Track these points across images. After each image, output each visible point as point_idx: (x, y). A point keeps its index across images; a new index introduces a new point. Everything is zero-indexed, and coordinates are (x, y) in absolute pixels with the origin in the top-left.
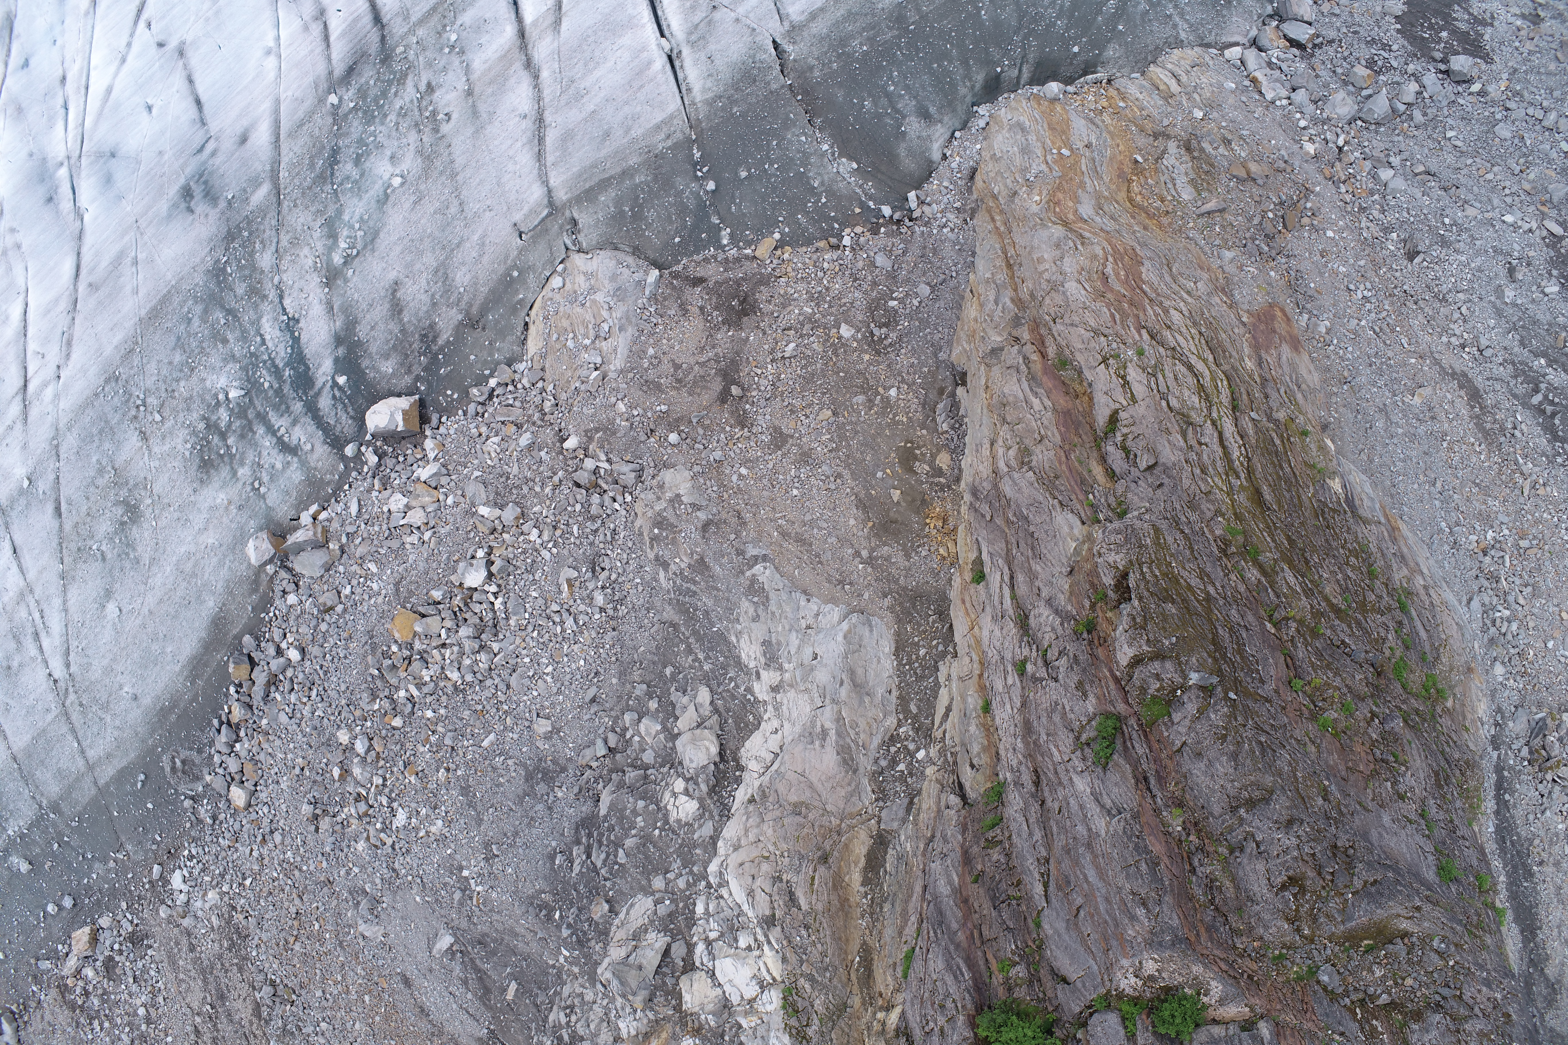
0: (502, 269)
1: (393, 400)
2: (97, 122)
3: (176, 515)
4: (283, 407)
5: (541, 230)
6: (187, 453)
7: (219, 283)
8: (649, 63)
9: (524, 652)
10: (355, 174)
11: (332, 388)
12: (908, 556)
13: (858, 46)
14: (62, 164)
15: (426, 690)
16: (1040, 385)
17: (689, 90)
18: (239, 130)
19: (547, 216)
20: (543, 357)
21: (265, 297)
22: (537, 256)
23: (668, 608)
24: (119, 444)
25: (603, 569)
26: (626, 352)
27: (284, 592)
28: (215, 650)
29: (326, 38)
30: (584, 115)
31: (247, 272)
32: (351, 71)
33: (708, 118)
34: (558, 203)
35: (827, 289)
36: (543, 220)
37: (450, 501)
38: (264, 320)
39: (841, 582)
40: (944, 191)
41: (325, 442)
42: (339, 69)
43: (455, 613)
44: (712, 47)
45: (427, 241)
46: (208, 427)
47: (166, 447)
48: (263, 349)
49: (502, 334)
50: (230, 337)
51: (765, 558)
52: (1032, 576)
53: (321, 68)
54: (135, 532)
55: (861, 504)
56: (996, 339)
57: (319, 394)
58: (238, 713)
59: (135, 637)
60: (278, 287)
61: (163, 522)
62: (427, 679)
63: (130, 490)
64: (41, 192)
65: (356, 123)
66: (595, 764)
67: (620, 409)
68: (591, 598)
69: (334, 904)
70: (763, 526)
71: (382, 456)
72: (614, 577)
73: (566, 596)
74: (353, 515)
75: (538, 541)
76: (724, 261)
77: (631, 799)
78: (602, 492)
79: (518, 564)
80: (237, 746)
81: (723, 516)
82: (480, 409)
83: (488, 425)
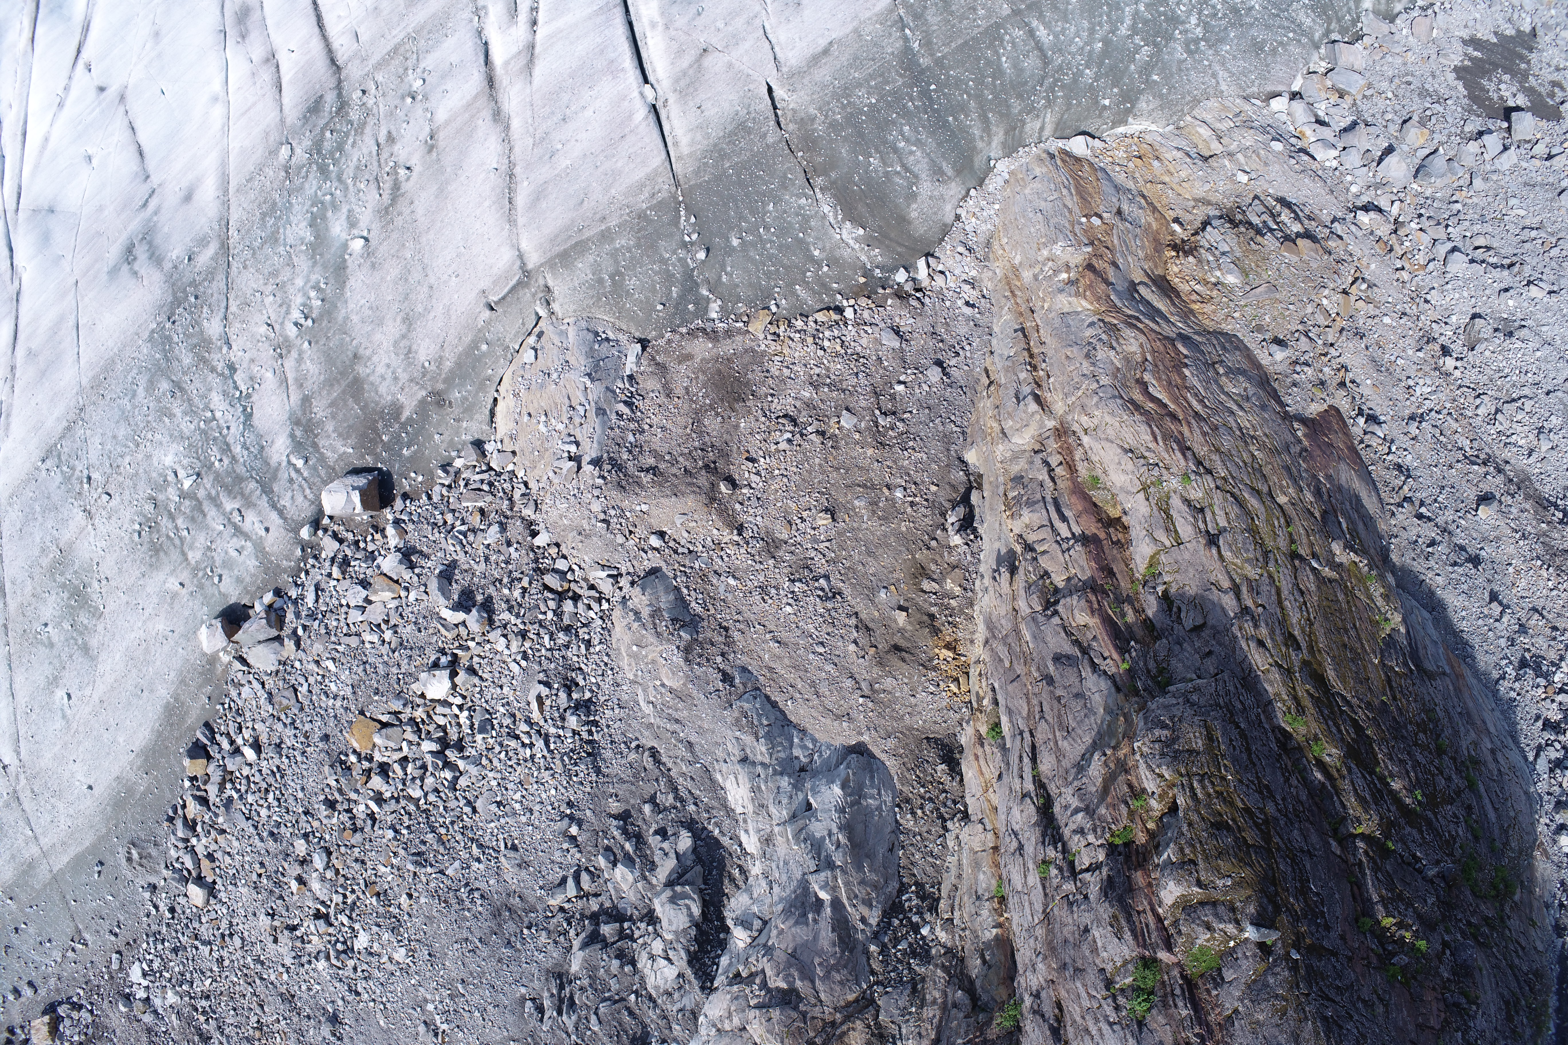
0: (468, 341)
2: (34, 172)
4: (236, 488)
5: (512, 299)
6: (135, 535)
7: (164, 353)
8: (632, 113)
9: (491, 774)
11: (288, 469)
12: (914, 691)
13: (865, 96)
15: (387, 807)
17: (676, 143)
18: (183, 186)
19: (519, 283)
20: (514, 439)
21: (214, 368)
22: (507, 327)
23: (647, 733)
24: (62, 523)
25: (577, 685)
26: (603, 439)
27: (239, 684)
29: (278, 83)
30: (558, 171)
31: (195, 341)
33: (697, 175)
34: (530, 269)
35: (828, 370)
36: (514, 287)
37: (412, 597)
38: (213, 394)
39: (839, 717)
41: (280, 526)
42: (292, 118)
43: (417, 724)
44: (702, 96)
46: (156, 507)
48: (213, 425)
49: (469, 412)
50: (177, 411)
52: (1059, 753)
53: (272, 117)
55: (862, 627)
58: (193, 808)
62: (388, 794)
65: (309, 179)
66: (566, 906)
67: (596, 507)
68: (563, 719)
69: (295, 1019)
70: (752, 647)
71: (341, 541)
72: (588, 695)
73: (536, 716)
74: (310, 605)
75: (506, 652)
76: (713, 335)
77: (605, 957)
78: (576, 598)
79: (485, 676)
80: (194, 841)
81: (709, 634)
82: (445, 493)
83: (454, 511)
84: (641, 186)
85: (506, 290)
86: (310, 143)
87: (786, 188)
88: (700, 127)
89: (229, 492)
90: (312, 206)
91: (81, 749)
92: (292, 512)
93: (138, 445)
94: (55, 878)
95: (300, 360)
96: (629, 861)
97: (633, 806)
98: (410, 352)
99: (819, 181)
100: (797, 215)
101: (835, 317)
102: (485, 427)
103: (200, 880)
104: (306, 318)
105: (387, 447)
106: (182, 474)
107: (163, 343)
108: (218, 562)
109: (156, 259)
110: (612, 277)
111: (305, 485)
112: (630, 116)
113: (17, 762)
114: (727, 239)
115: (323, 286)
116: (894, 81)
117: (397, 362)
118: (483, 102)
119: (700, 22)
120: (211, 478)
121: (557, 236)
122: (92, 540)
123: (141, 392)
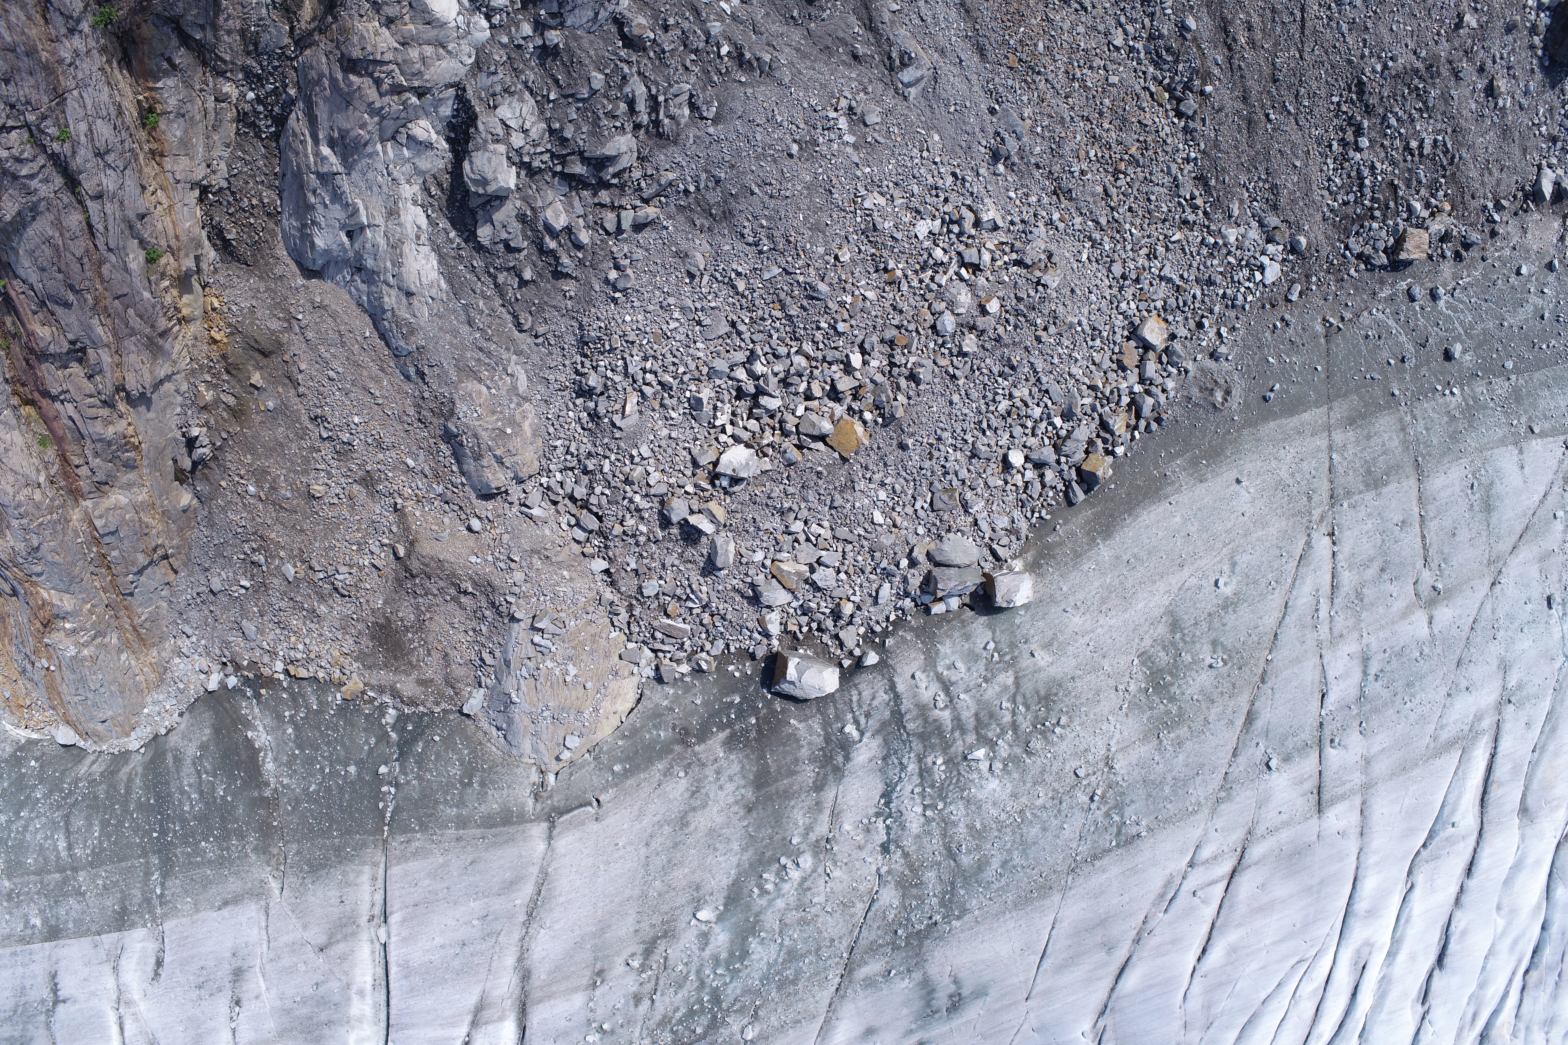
0: (631, 780)
4: (930, 730)
5: (575, 802)
7: (953, 892)
11: (866, 728)
12: (252, 310)
15: (840, 355)
16: (67, 429)
17: (374, 879)
19: (562, 814)
20: (614, 671)
21: (905, 857)
24: (1144, 765)
27: (1009, 532)
28: (1123, 501)
31: (915, 891)
33: (365, 843)
34: (545, 824)
35: (304, 624)
36: (567, 812)
37: (759, 556)
38: (916, 832)
39: (324, 308)
40: (185, 679)
41: (898, 675)
43: (781, 429)
44: (336, 911)
46: (1027, 743)
49: (657, 713)
50: (962, 830)
55: (295, 383)
58: (1120, 422)
62: (835, 367)
65: (733, 998)
66: (638, 203)
67: (519, 576)
68: (605, 385)
69: (1056, 168)
70: (398, 396)
71: (837, 637)
72: (579, 401)
73: (633, 399)
74: (887, 585)
75: (651, 469)
76: (395, 694)
77: (581, 143)
78: (572, 498)
79: (685, 453)
80: (1137, 388)
81: (435, 421)
82: (708, 646)
83: (702, 624)
84: (415, 854)
85: (576, 812)
86: (722, 1030)
87: (296, 799)
88: (348, 884)
89: (939, 729)
90: (739, 971)
91: (1229, 525)
92: (881, 684)
93: (1021, 811)
94: (1329, 399)
95: (809, 829)
96: (549, 229)
97: (548, 281)
98: (694, 793)
99: (268, 793)
100: (295, 771)
101: (291, 669)
102: (647, 692)
103: (1147, 347)
104: (785, 867)
105: (755, 711)
106: (984, 766)
107: (951, 901)
108: (981, 665)
109: (927, 988)
110: (471, 784)
111: (855, 705)
112: (404, 921)
113: (1314, 535)
114: (359, 774)
115: (756, 890)
116: (183, 853)
117: (710, 788)
118: (536, 994)
119: (319, 977)
120: (953, 749)
121: (507, 842)
122: (1117, 735)
123: (995, 864)
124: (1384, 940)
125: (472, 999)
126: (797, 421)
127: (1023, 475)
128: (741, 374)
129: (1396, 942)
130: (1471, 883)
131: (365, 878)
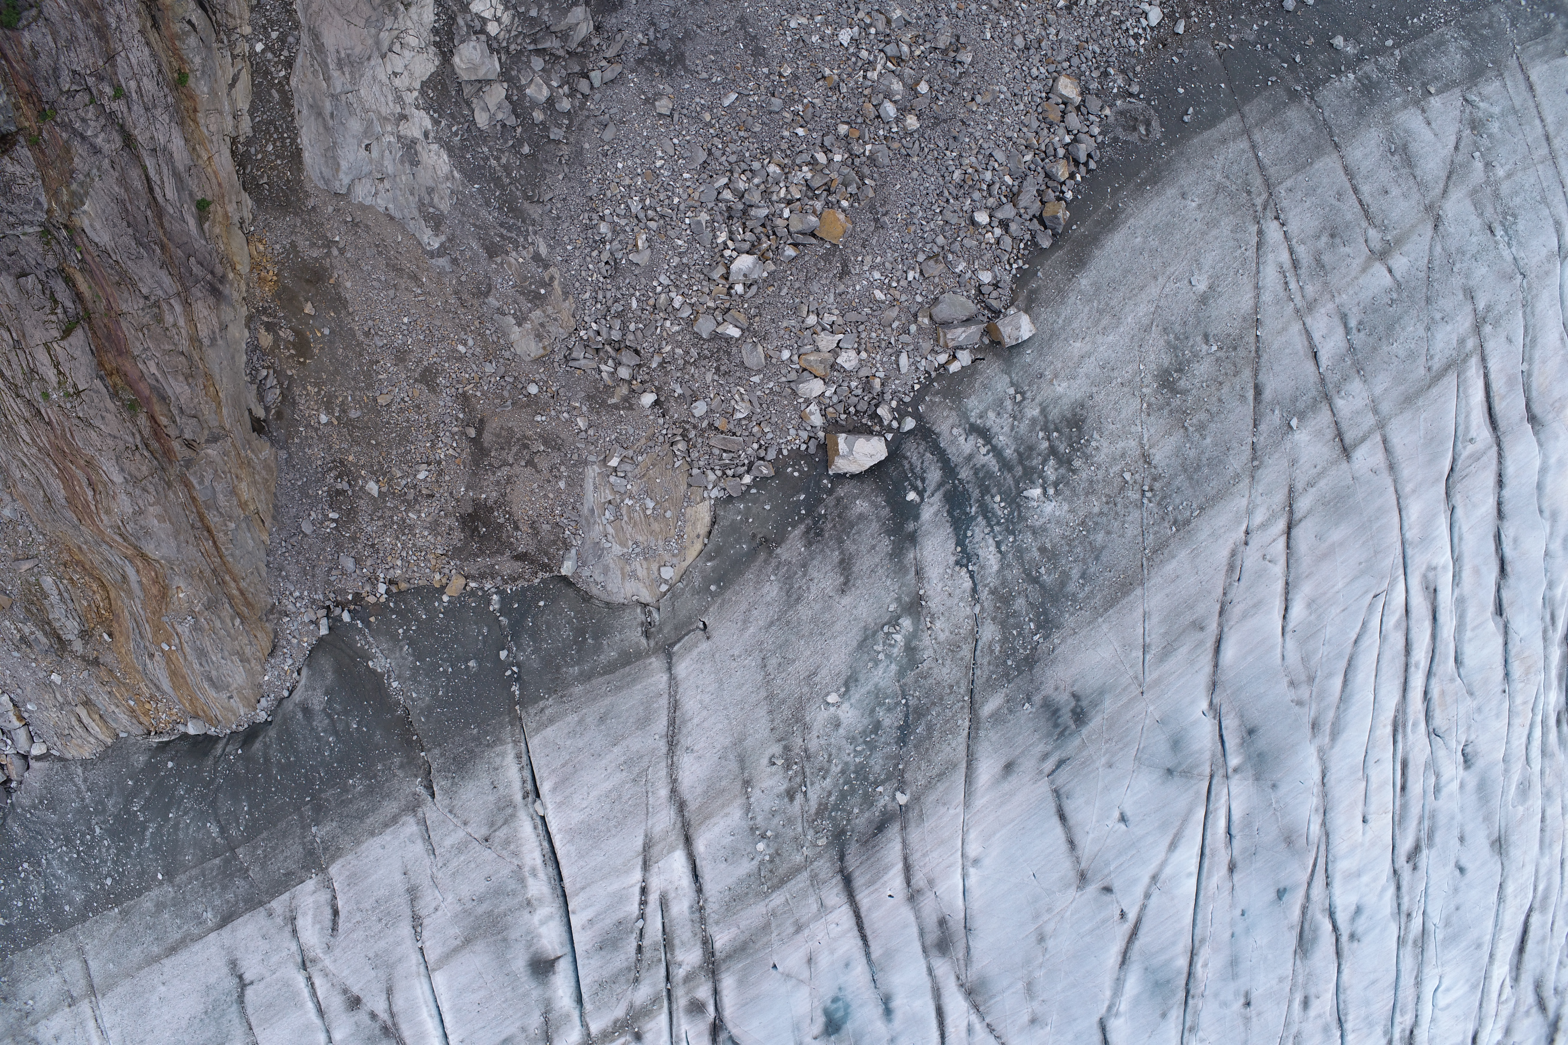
0: (728, 595)
1: (855, 469)
2: (1190, 812)
3: (1116, 373)
4: (981, 475)
5: (682, 630)
6: (1096, 435)
7: (1045, 613)
8: (554, 790)
9: (688, 184)
10: (881, 713)
11: (924, 490)
12: (293, 245)
13: (356, 783)
14: (1235, 770)
15: (806, 157)
16: (152, 388)
17: (518, 757)
18: (1014, 779)
19: (675, 643)
20: (687, 498)
21: (992, 592)
22: (689, 603)
23: (536, 216)
24: (1178, 452)
25: (607, 263)
26: (586, 486)
27: (996, 286)
28: (1086, 237)
29: (908, 869)
30: (624, 743)
31: (1012, 621)
32: (881, 827)
33: (502, 726)
34: (662, 656)
35: (397, 538)
36: (679, 640)
37: (786, 354)
38: (995, 568)
39: (357, 225)
40: (296, 634)
41: (938, 435)
42: (894, 830)
43: (774, 233)
44: (492, 798)
45: (806, 631)
46: (1069, 462)
47: (1121, 445)
48: (999, 538)
49: (734, 528)
50: (1036, 554)
51: (432, 255)
52: (123, 181)
53: (914, 835)
54: (1166, 360)
55: (344, 303)
56: (212, 451)
57: (940, 485)
58: (1062, 171)
59: (1177, 255)
60: (978, 601)
61: (1130, 368)
62: (805, 169)
63: (1168, 404)
64: (1262, 742)
65: (877, 768)
66: (603, 64)
67: (583, 421)
68: (615, 231)
71: (874, 415)
73: (642, 236)
74: (904, 355)
75: (673, 295)
76: (496, 576)
77: (546, 20)
78: (611, 342)
79: (698, 274)
80: (1068, 139)
81: (476, 301)
82: (763, 454)
83: (752, 434)
94: (1239, 108)
96: (535, 102)
102: (719, 512)
103: (1065, 102)
124: (1445, 558)
125: (639, 842)
126: (786, 222)
127: (993, 233)
128: (727, 195)
129: (1457, 560)
130: (1506, 493)
131: (510, 759)
